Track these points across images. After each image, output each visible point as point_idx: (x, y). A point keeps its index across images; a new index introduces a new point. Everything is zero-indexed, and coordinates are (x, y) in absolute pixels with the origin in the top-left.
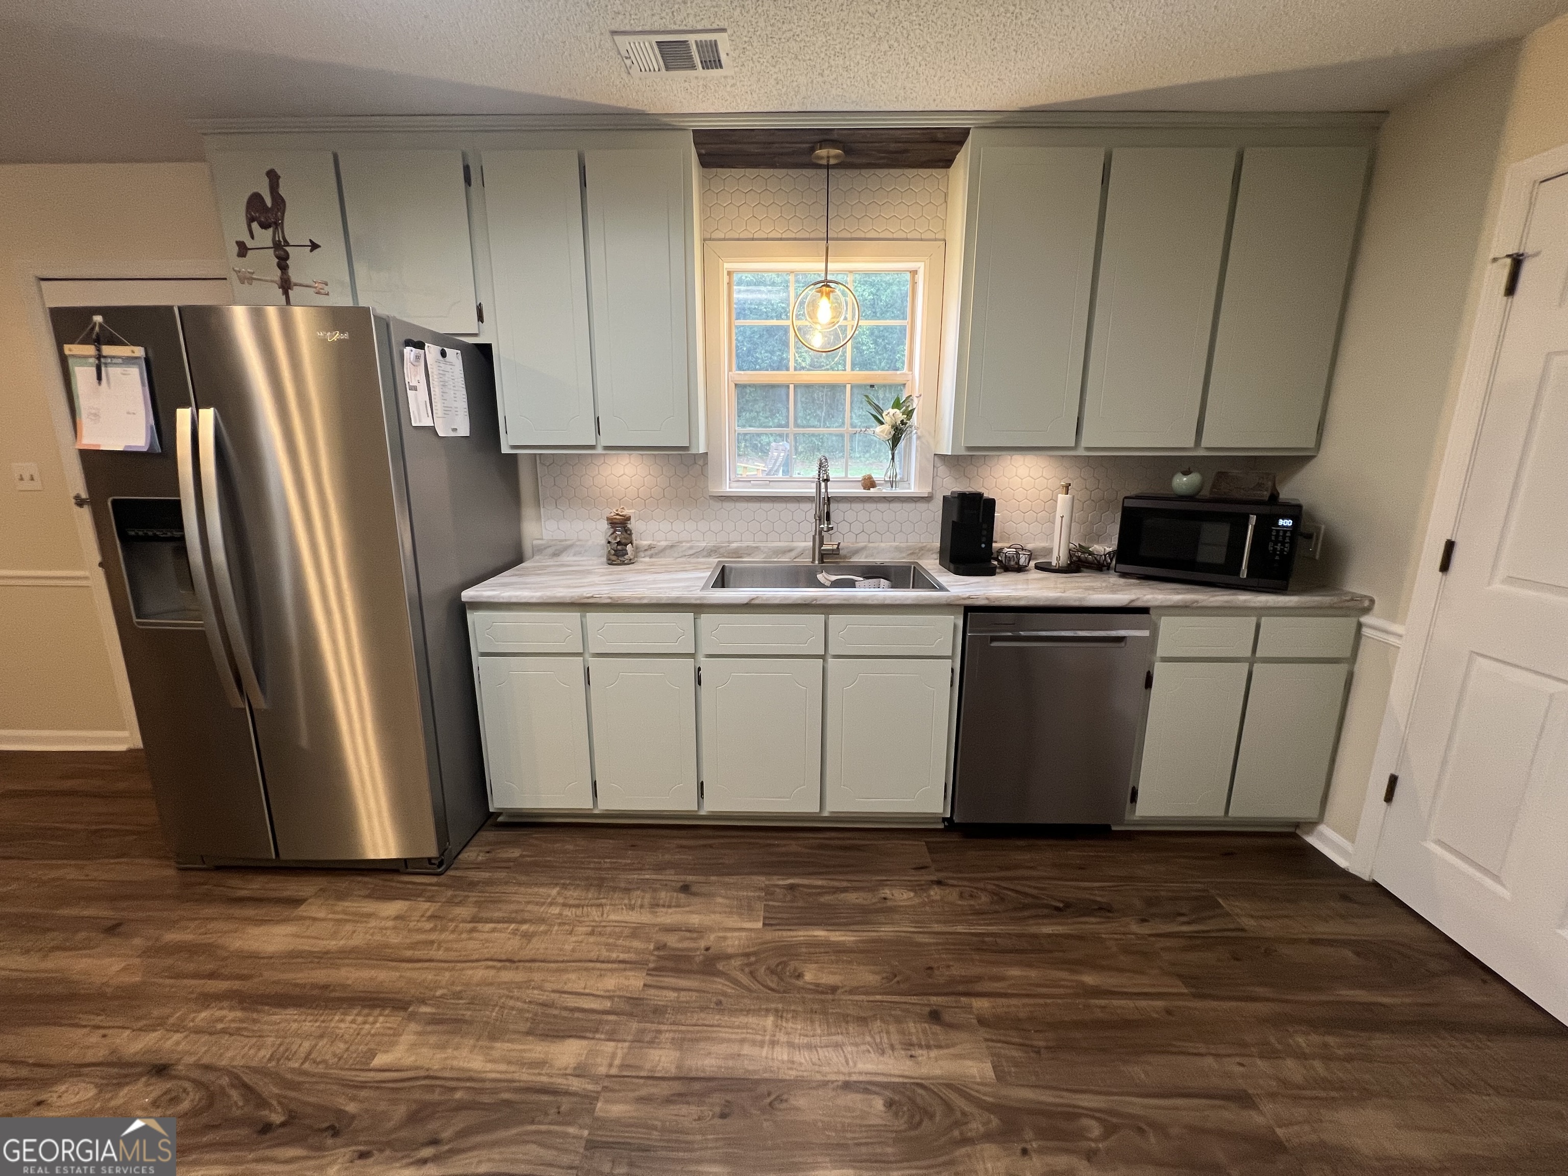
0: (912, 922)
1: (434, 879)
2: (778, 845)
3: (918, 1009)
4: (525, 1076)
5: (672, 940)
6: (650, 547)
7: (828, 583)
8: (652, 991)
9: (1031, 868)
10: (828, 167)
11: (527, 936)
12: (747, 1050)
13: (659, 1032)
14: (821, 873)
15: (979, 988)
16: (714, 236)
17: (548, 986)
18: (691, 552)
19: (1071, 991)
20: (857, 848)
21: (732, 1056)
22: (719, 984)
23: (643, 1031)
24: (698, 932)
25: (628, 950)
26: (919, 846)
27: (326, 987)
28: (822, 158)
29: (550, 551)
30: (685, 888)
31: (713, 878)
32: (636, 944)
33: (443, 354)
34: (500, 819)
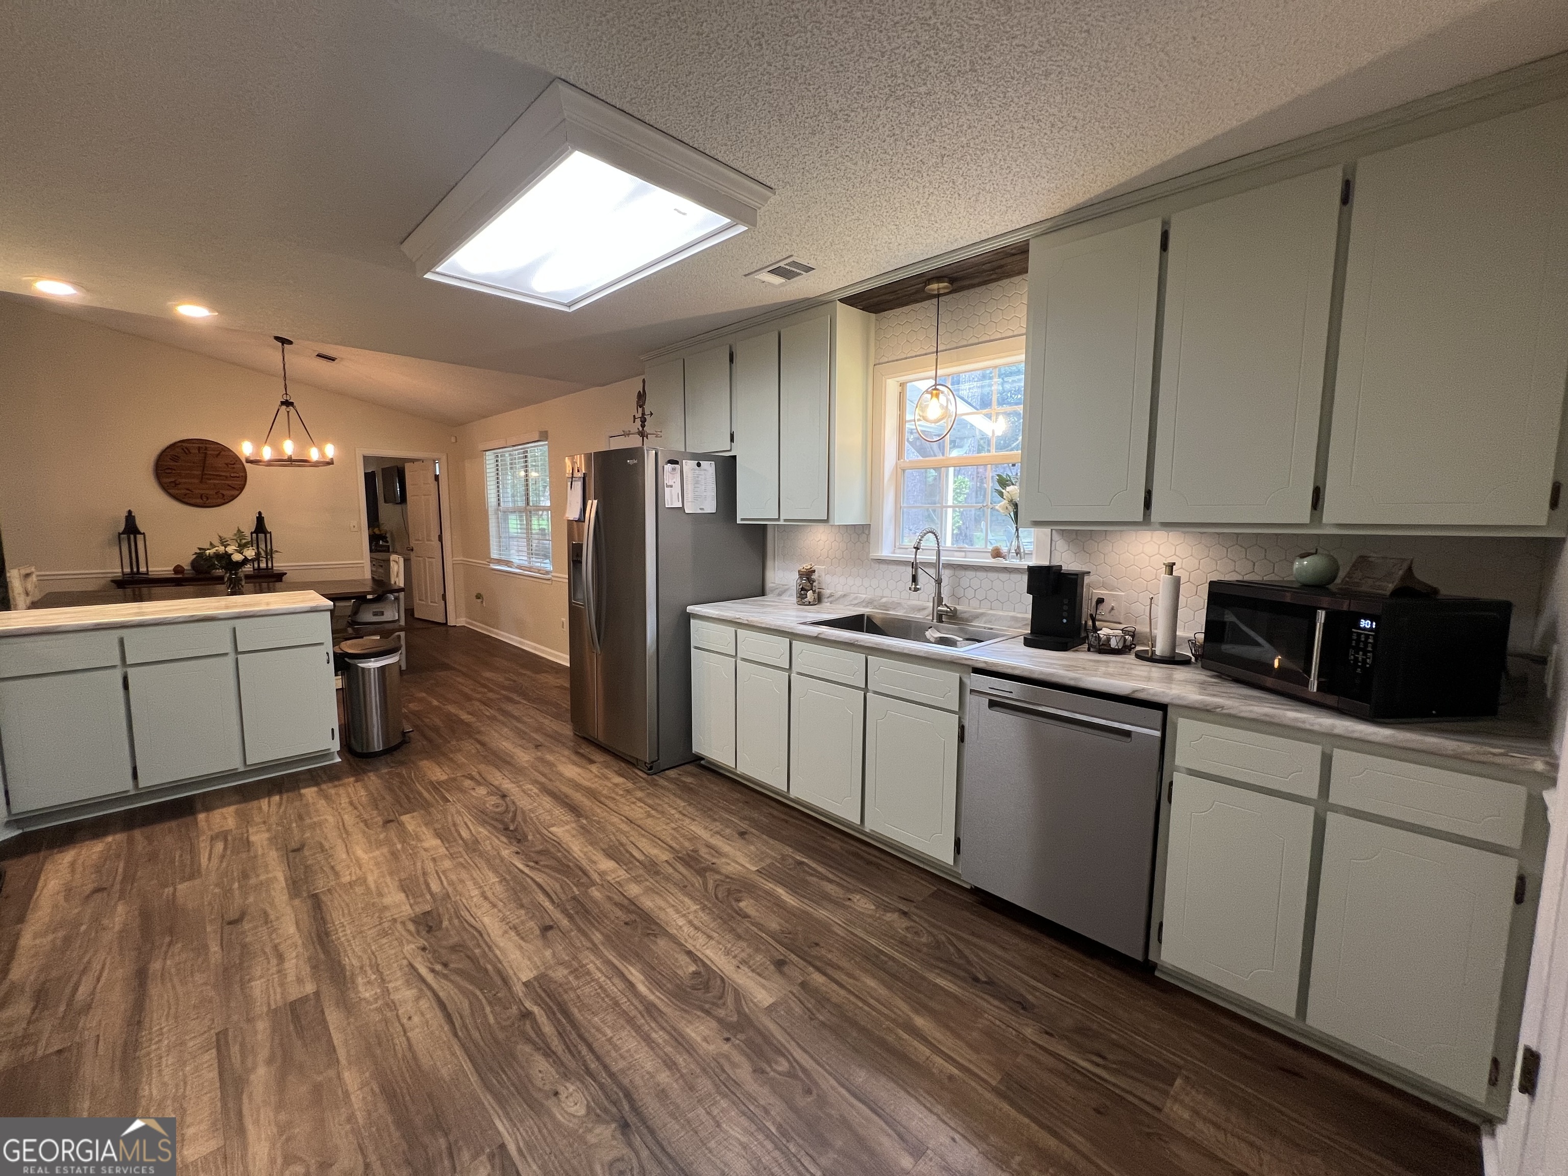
0: (846, 920)
1: (645, 776)
2: (828, 840)
3: (776, 954)
4: (584, 863)
5: (703, 851)
6: (831, 596)
7: (932, 640)
8: (666, 865)
9: (1004, 948)
10: (938, 296)
11: (649, 815)
12: (670, 911)
13: (647, 880)
14: (831, 866)
15: (830, 971)
16: (881, 361)
17: (632, 839)
18: (856, 602)
19: (893, 1016)
20: (878, 866)
21: (660, 908)
22: (697, 881)
23: (641, 876)
24: (718, 853)
25: (680, 844)
26: (929, 888)
27: (567, 796)
28: (933, 290)
29: (777, 591)
30: (742, 834)
31: (764, 837)
32: (687, 844)
33: (699, 465)
34: (702, 762)
